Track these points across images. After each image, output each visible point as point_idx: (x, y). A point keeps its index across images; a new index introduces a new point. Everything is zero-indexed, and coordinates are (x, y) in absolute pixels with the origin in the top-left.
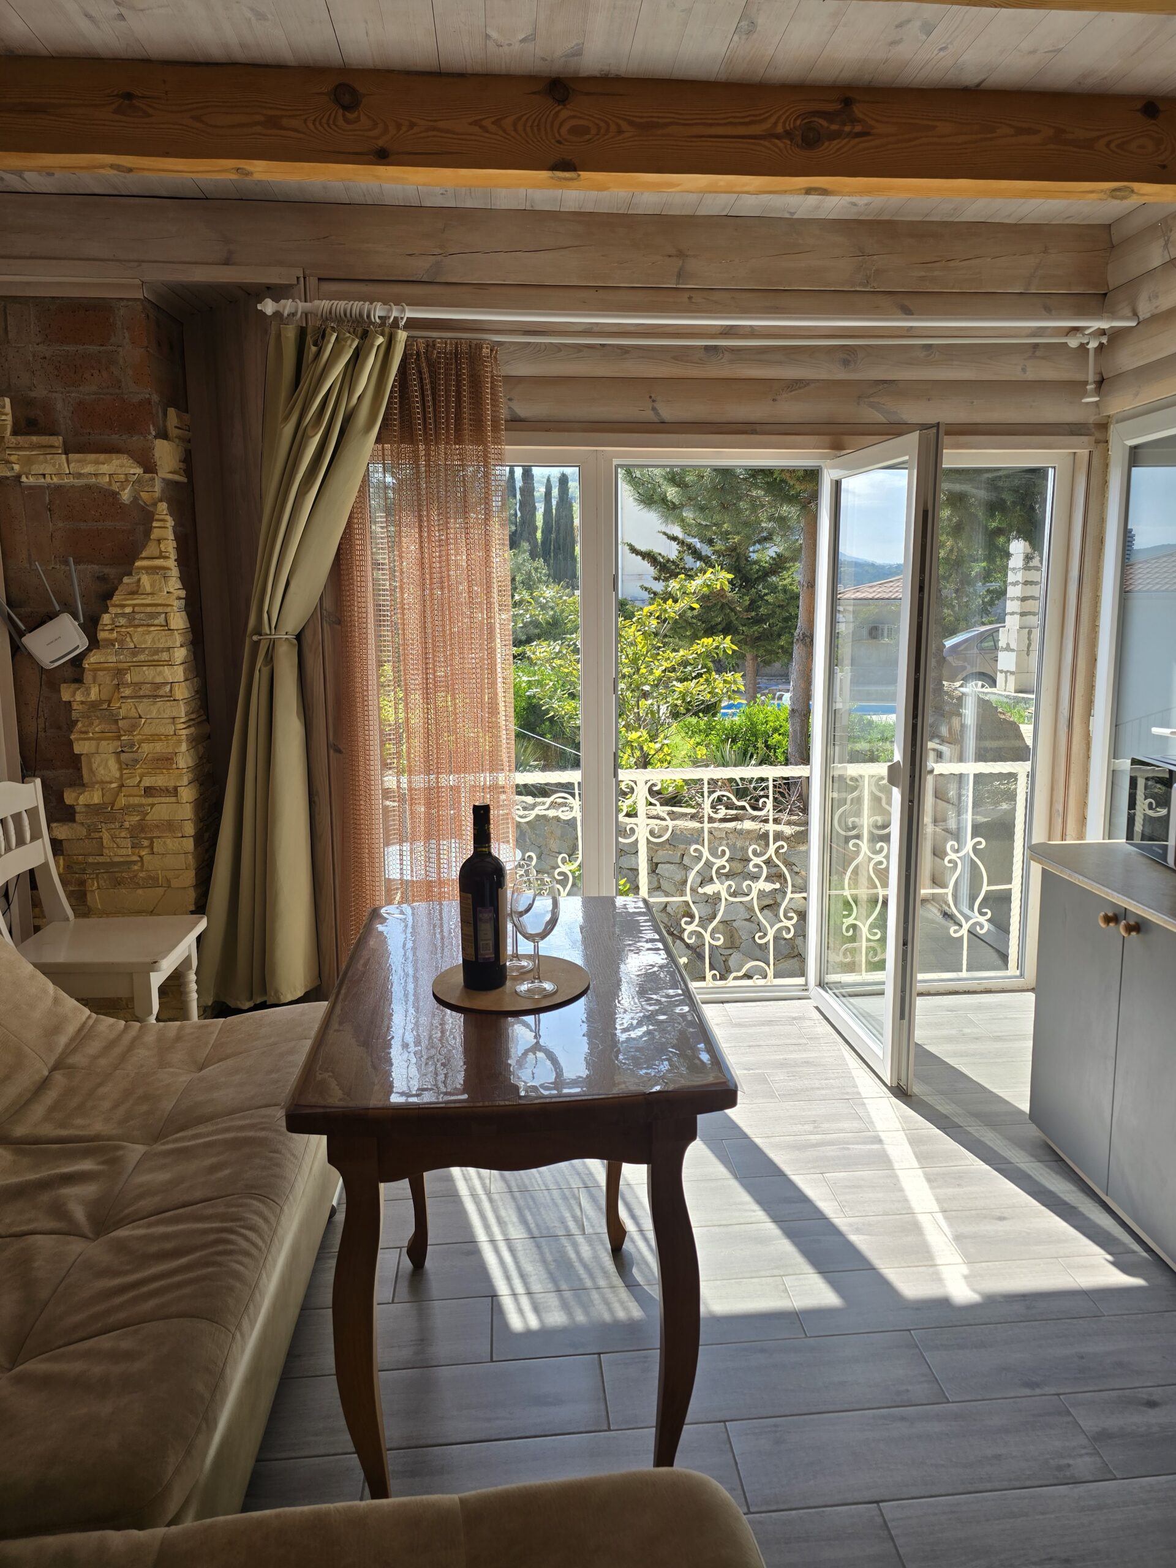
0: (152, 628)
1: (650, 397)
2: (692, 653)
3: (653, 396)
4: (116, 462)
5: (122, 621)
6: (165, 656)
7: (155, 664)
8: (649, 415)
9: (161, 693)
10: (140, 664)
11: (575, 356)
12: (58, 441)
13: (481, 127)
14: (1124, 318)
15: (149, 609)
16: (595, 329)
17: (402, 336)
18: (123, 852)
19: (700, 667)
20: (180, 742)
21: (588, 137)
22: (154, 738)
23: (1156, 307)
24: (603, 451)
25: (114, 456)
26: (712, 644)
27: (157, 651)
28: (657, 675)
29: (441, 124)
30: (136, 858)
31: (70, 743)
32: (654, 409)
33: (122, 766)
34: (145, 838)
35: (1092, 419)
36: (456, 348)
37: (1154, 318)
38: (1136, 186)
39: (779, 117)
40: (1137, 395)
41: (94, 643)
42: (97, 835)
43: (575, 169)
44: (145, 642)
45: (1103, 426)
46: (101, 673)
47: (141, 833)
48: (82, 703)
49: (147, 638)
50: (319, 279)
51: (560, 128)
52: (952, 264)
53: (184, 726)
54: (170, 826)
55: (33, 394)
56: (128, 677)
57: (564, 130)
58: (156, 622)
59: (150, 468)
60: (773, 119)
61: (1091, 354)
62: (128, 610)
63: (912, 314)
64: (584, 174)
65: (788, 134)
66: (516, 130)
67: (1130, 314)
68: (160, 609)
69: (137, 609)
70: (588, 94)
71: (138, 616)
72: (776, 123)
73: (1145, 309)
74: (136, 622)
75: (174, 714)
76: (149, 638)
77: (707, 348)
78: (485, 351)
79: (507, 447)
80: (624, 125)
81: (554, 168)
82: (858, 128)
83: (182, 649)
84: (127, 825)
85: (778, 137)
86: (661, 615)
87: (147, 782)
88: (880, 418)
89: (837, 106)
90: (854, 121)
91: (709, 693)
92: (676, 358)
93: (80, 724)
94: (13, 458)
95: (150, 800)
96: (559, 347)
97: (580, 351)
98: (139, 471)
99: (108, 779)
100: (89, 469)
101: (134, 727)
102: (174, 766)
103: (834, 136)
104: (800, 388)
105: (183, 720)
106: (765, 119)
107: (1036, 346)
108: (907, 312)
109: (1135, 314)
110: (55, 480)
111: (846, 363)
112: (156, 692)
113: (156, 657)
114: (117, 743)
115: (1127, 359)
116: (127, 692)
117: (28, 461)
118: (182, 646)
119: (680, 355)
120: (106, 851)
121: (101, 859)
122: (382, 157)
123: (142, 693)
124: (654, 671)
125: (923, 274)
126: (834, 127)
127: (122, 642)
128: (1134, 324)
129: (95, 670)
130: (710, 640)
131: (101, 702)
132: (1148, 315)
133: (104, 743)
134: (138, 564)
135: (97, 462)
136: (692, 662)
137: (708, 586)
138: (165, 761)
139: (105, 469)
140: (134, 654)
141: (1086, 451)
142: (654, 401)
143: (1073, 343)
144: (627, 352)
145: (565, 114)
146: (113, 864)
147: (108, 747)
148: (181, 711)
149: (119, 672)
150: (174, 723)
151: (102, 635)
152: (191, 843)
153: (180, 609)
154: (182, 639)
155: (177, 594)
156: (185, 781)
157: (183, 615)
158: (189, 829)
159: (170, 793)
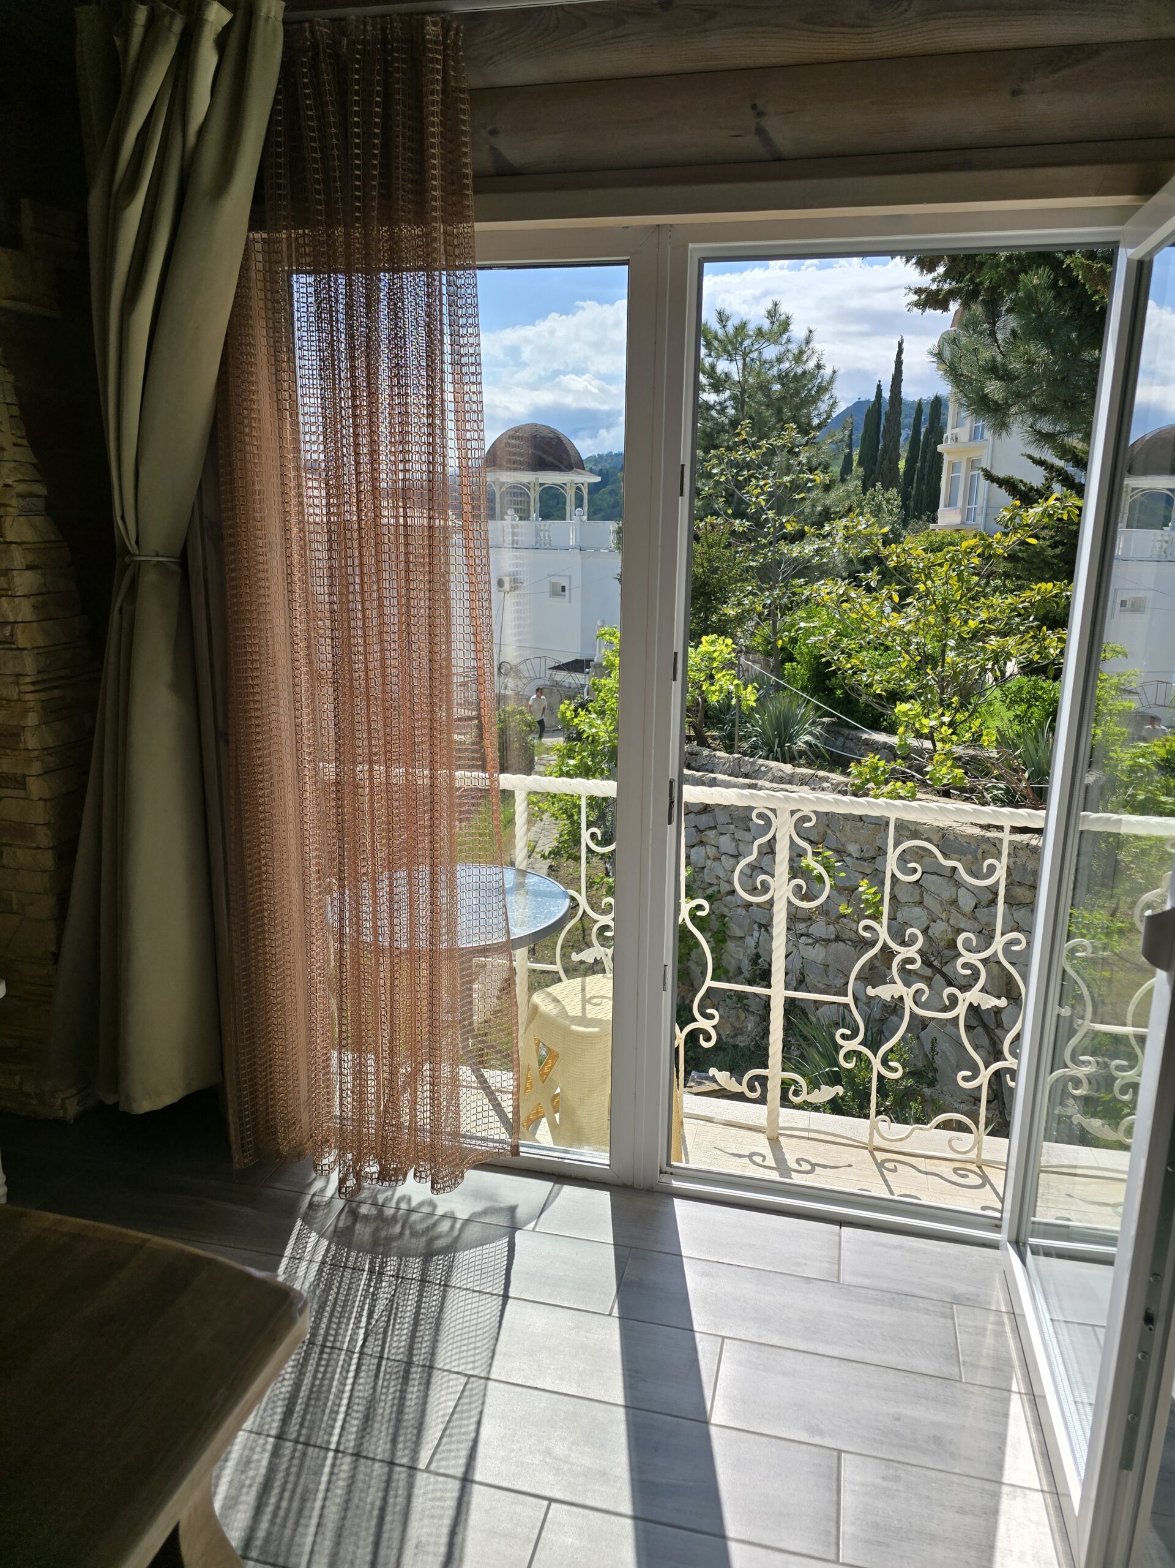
1: (754, 107)
2: (1023, 602)
3: (759, 104)
8: (750, 143)
11: (610, 34)
19: (1031, 619)
20: (26, 711)
26: (1051, 591)
28: (973, 626)
32: (759, 131)
53: (32, 688)
75: (17, 670)
78: (432, 30)
83: (28, 572)
86: (983, 552)
91: (1038, 653)
97: (621, 23)
102: (22, 746)
105: (28, 679)
118: (28, 568)
119: (818, 13)
124: (970, 622)
130: (1050, 585)
136: (1022, 612)
137: (1050, 516)
142: (760, 114)
144: (711, 16)
148: (29, 665)
150: (18, 684)
152: (47, 860)
153: (26, 512)
154: (30, 558)
155: (21, 488)
156: (36, 768)
157: (37, 520)
158: (43, 837)
159: (20, 782)
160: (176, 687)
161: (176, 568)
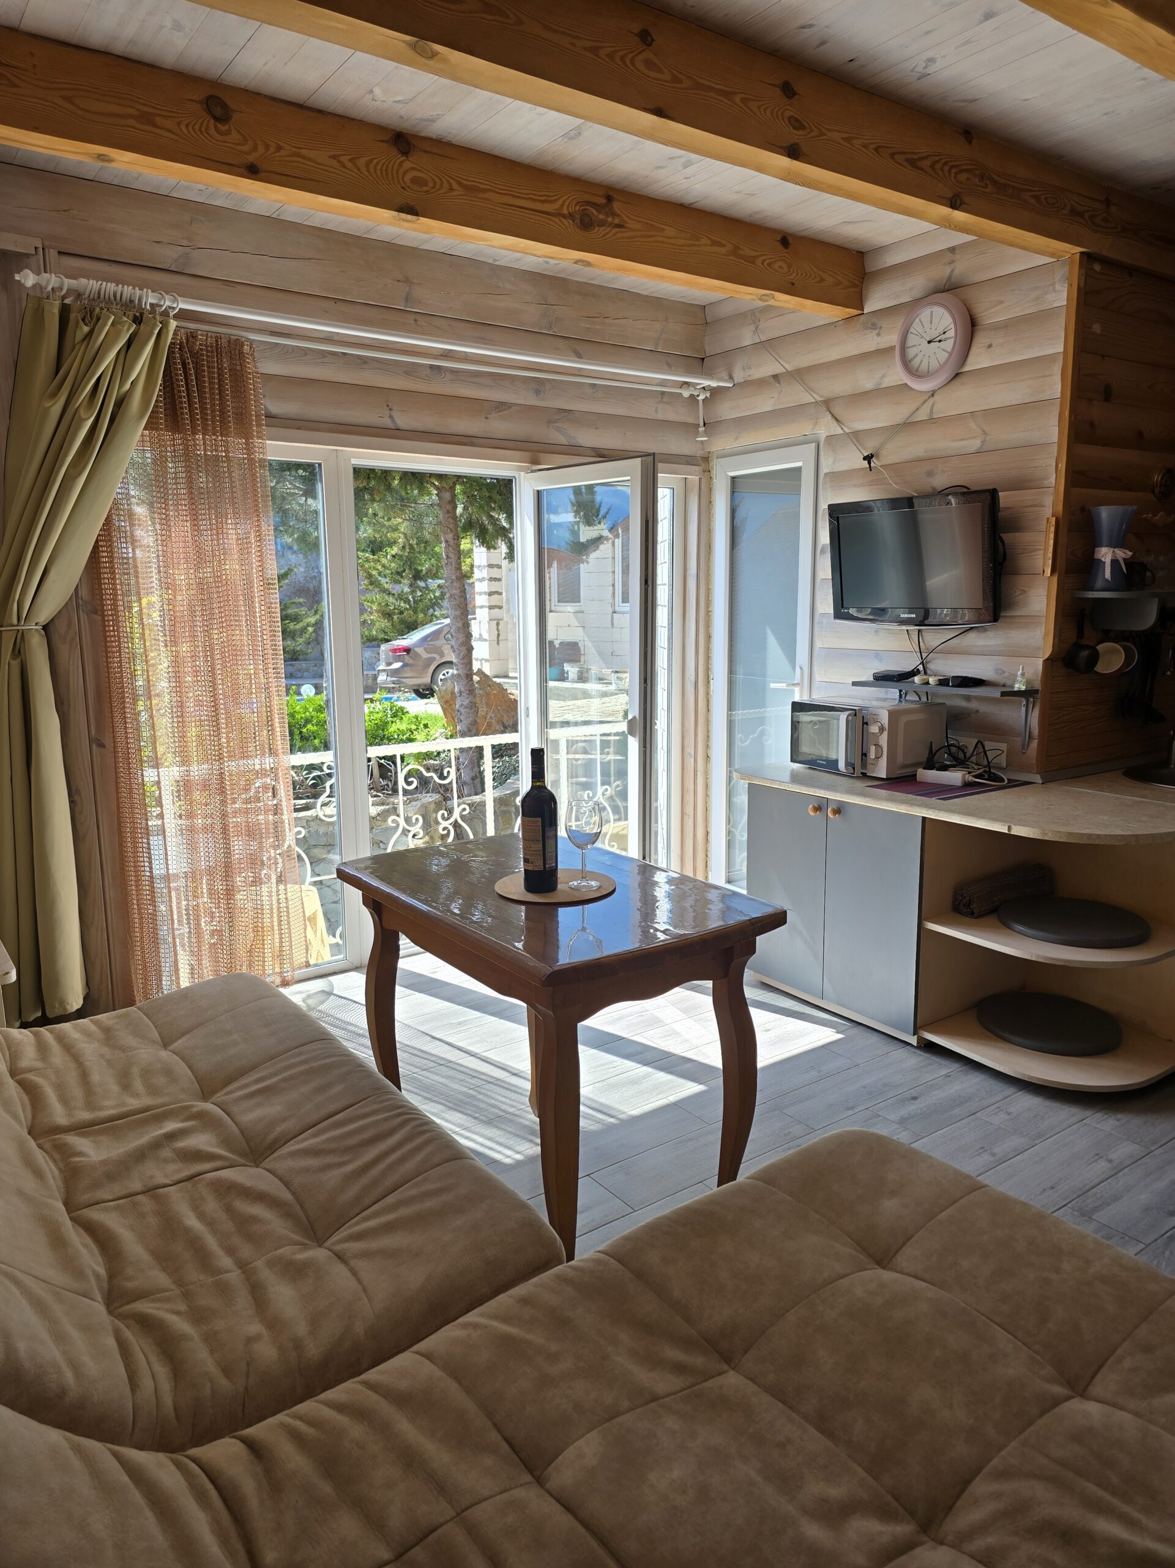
1: (388, 406)
3: (390, 405)
8: (386, 422)
11: (320, 361)
13: (339, 162)
14: (720, 379)
16: (336, 338)
17: (173, 324)
21: (426, 188)
23: (749, 376)
24: (342, 451)
29: (304, 152)
32: (391, 417)
35: (699, 453)
36: (217, 341)
37: (747, 384)
38: (777, 295)
39: (564, 202)
40: (737, 439)
43: (417, 214)
45: (706, 459)
50: (60, 253)
51: (403, 176)
52: (607, 321)
57: (407, 178)
60: (560, 202)
61: (701, 403)
63: (581, 357)
64: (423, 220)
65: (571, 216)
66: (368, 171)
67: (727, 378)
70: (425, 151)
72: (562, 205)
73: (739, 376)
77: (431, 367)
78: (246, 348)
79: (268, 442)
80: (455, 186)
81: (401, 210)
82: (617, 221)
85: (564, 216)
88: (563, 440)
89: (603, 201)
90: (614, 214)
92: (407, 373)
96: (306, 351)
97: (324, 357)
103: (602, 224)
104: (505, 410)
106: (555, 201)
107: (663, 393)
108: (579, 356)
109: (731, 378)
111: (538, 392)
115: (726, 410)
119: (411, 370)
122: (252, 171)
125: (588, 326)
126: (601, 217)
128: (731, 385)
132: (742, 380)
141: (697, 478)
142: (391, 410)
143: (686, 394)
144: (365, 363)
145: (407, 165)
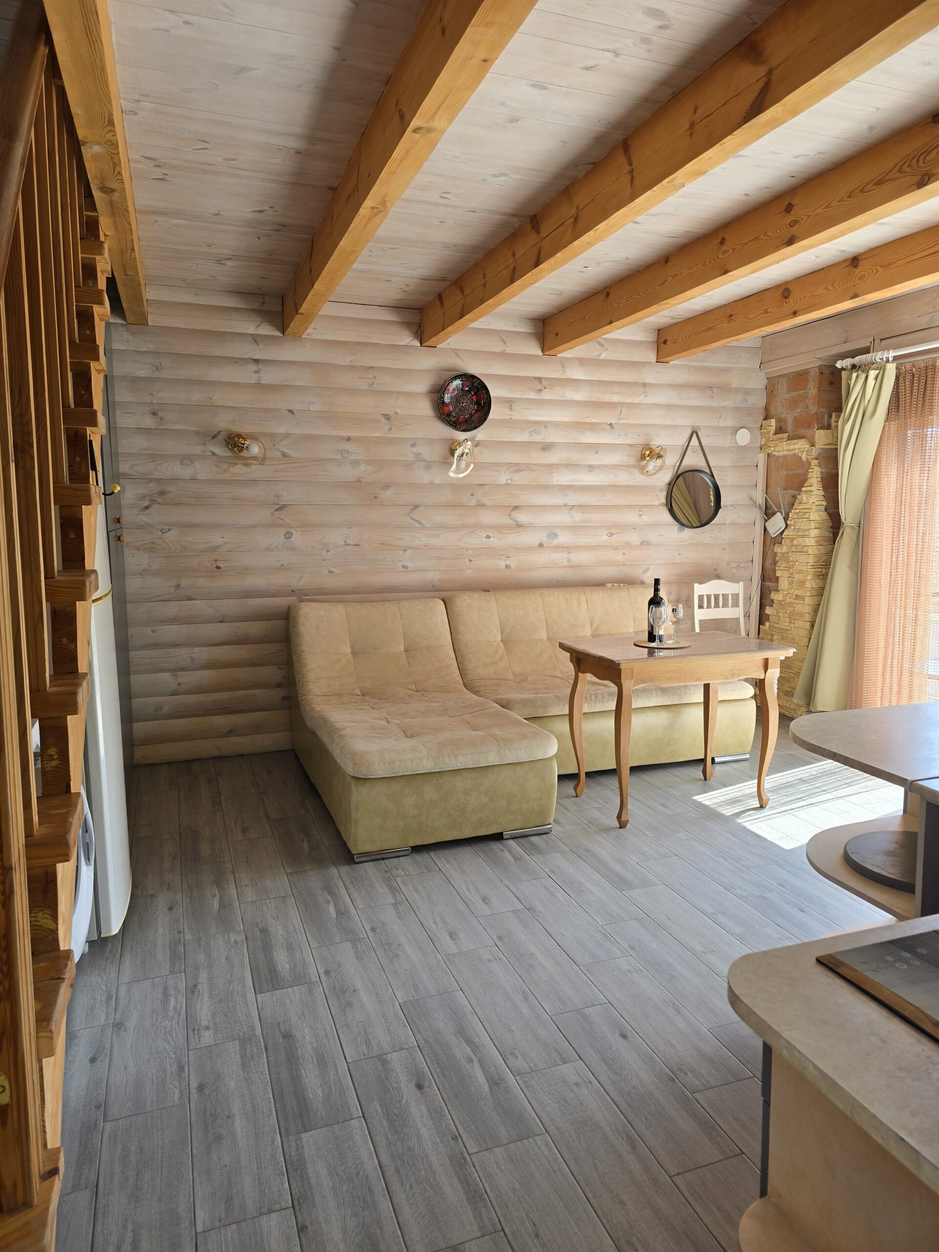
0: (804, 520)
4: (800, 443)
5: (795, 516)
6: (807, 533)
7: (804, 536)
9: (804, 550)
10: (799, 536)
12: (785, 435)
13: (827, 289)
15: (804, 511)
17: (890, 366)
18: (785, 624)
20: (808, 575)
22: (800, 572)
25: (800, 440)
27: (805, 530)
29: (814, 293)
30: (789, 628)
31: (775, 571)
33: (790, 583)
34: (794, 619)
41: (787, 526)
42: (778, 614)
44: (801, 526)
46: (787, 540)
47: (792, 616)
48: (781, 553)
49: (802, 524)
51: (855, 279)
53: (810, 567)
54: (801, 615)
55: (782, 416)
56: (795, 542)
58: (806, 517)
59: (813, 445)
62: (797, 511)
66: (839, 286)
68: (807, 511)
69: (801, 511)
70: (865, 259)
71: (800, 514)
74: (799, 516)
75: (808, 561)
76: (803, 524)
80: (879, 268)
81: (851, 298)
83: (816, 530)
84: (788, 611)
87: (797, 592)
93: (779, 563)
94: (772, 445)
95: (796, 601)
98: (807, 446)
99: (785, 589)
100: (792, 447)
101: (794, 565)
102: (805, 586)
105: (810, 564)
110: (783, 453)
112: (802, 550)
113: (804, 534)
114: (789, 573)
116: (794, 549)
117: (776, 446)
118: (815, 528)
120: (780, 622)
121: (778, 626)
123: (798, 550)
127: (794, 526)
129: (786, 538)
131: (786, 553)
133: (785, 572)
134: (803, 489)
135: (795, 444)
138: (802, 583)
139: (796, 446)
140: (798, 532)
145: (858, 271)
146: (783, 629)
147: (786, 574)
148: (811, 560)
149: (793, 539)
150: (807, 566)
151: (789, 522)
152: (808, 625)
153: (818, 511)
154: (817, 525)
155: (817, 503)
156: (809, 594)
157: (821, 513)
158: (807, 617)
159: (803, 598)
160: (850, 567)
161: (857, 528)
